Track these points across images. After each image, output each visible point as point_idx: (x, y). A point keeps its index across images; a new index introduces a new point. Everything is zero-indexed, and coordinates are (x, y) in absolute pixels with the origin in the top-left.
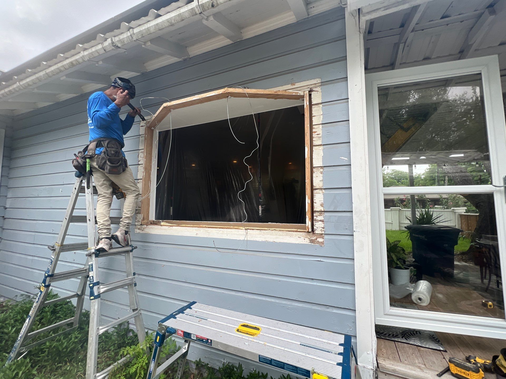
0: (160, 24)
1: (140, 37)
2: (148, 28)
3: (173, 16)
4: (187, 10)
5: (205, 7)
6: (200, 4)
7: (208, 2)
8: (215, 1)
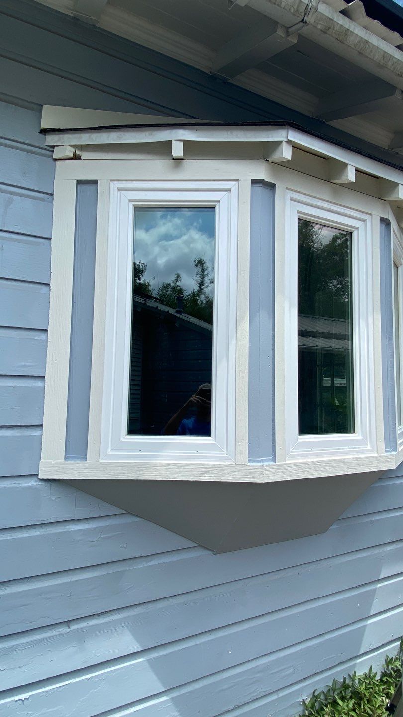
0: (371, 46)
1: (319, 27)
2: (348, 30)
3: (396, 57)
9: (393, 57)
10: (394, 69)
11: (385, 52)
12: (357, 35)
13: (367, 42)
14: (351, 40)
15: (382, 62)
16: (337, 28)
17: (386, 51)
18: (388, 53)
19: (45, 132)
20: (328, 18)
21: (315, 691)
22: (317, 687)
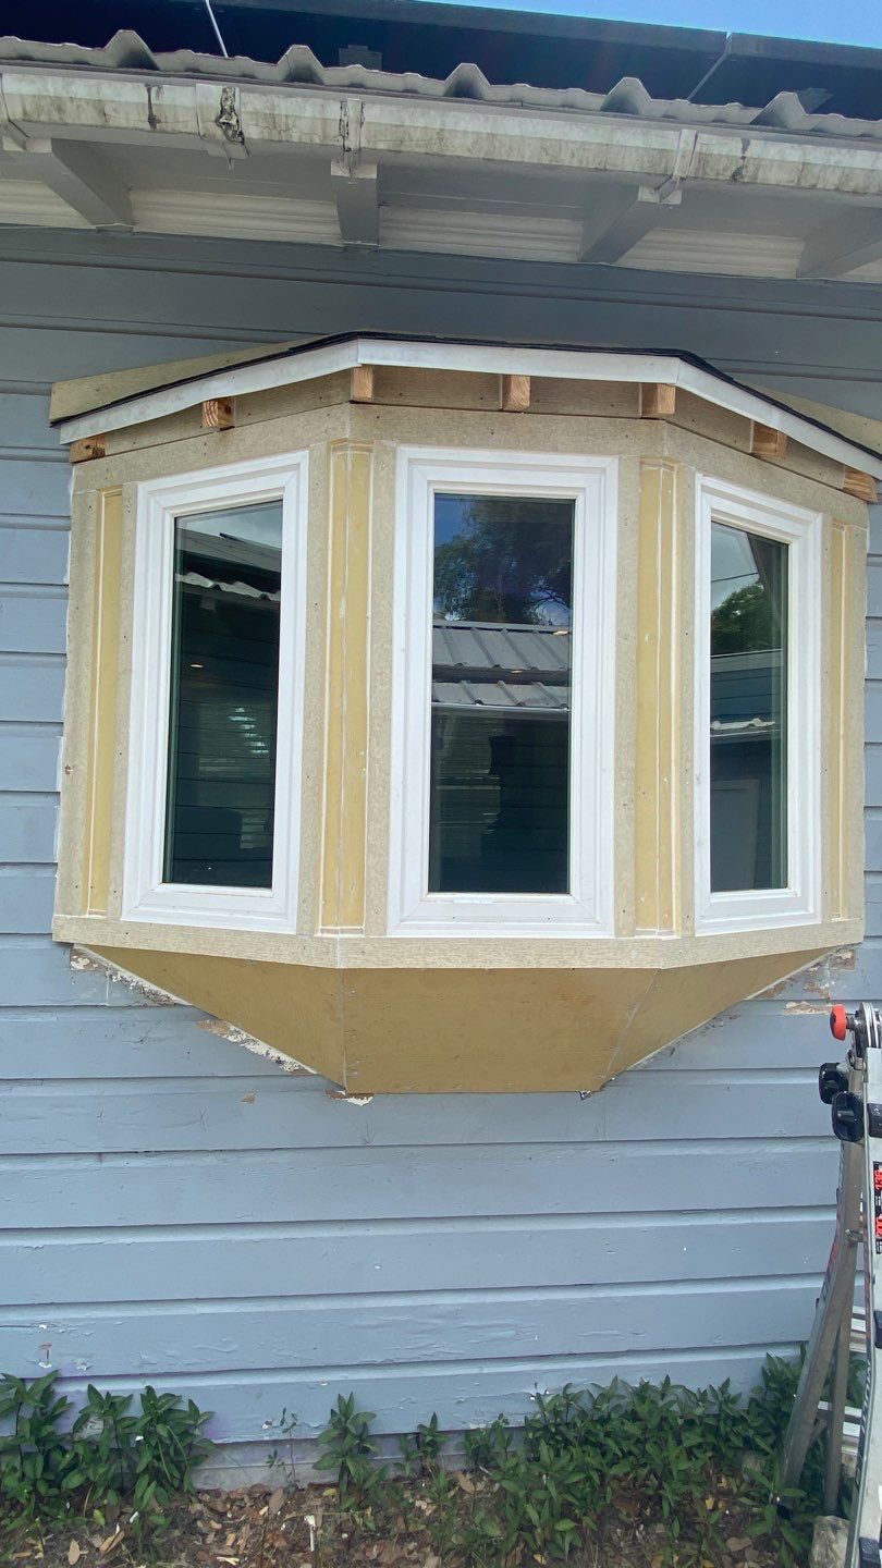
0: (506, 139)
1: (380, 146)
2: (440, 130)
3: (573, 139)
4: (641, 145)
5: (711, 169)
6: (698, 149)
7: (727, 156)
8: (751, 169)
10: (580, 162)
11: (544, 139)
14: (458, 145)
15: (546, 161)
16: (418, 135)
18: (551, 140)
19: (57, 423)
20: (392, 126)
21: (567, 1386)
22: (574, 1380)
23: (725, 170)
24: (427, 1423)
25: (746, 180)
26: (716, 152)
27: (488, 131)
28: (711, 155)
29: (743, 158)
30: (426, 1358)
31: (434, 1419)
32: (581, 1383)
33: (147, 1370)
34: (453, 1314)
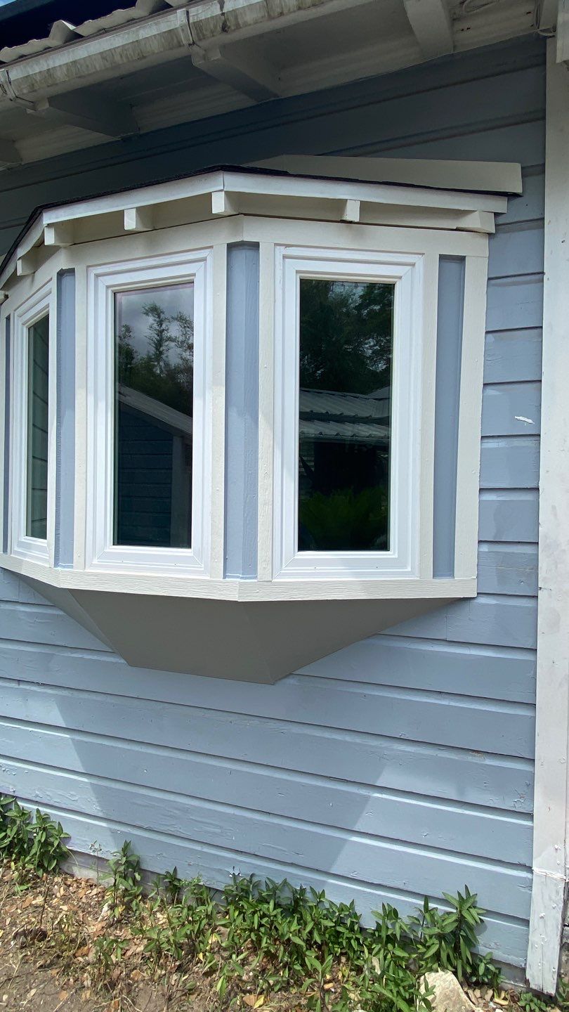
0: (82, 62)
1: (25, 91)
2: (48, 70)
3: (117, 46)
4: (156, 33)
5: (206, 31)
6: (191, 21)
7: (212, 17)
8: (232, 18)
9: (114, 49)
10: (127, 58)
11: (101, 53)
12: (60, 66)
13: (74, 62)
14: (60, 76)
15: (108, 65)
16: (38, 78)
17: (102, 51)
18: (105, 51)
20: (24, 77)
21: (252, 875)
22: (257, 872)
23: (215, 27)
24: (172, 873)
25: (233, 28)
26: (203, 18)
27: (71, 60)
28: (201, 20)
29: (223, 14)
30: (170, 832)
31: (175, 870)
32: (261, 877)
33: (37, 799)
34: (185, 810)
